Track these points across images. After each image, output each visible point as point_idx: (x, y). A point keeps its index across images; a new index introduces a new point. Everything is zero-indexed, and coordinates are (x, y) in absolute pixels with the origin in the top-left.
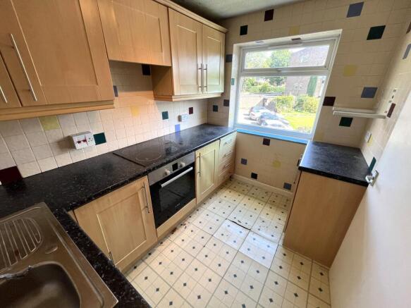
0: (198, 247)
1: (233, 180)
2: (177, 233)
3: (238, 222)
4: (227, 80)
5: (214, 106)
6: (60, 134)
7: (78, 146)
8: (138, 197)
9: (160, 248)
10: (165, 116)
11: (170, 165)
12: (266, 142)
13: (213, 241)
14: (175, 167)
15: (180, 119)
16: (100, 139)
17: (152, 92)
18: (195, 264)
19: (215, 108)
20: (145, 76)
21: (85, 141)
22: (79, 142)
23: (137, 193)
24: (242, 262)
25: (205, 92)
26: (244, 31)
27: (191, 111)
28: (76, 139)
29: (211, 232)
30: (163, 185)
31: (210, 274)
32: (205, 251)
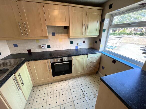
0: (63, 90)
1: (98, 74)
2: (62, 82)
3: (83, 91)
4: (101, 30)
5: (96, 41)
6: (39, 44)
7: (42, 48)
8: (46, 65)
9: (55, 83)
10: (72, 43)
11: (60, 59)
12: (114, 61)
13: (69, 91)
14: (61, 60)
15: (78, 44)
16: (49, 47)
17: (67, 35)
18: (58, 94)
19: (96, 42)
20: (65, 30)
21: (44, 47)
22: (43, 47)
23: (46, 63)
24: (71, 106)
25: (86, 35)
26: (111, 7)
27: (84, 42)
28: (42, 46)
29: (71, 88)
30: (55, 64)
31: (58, 101)
32: (63, 93)
